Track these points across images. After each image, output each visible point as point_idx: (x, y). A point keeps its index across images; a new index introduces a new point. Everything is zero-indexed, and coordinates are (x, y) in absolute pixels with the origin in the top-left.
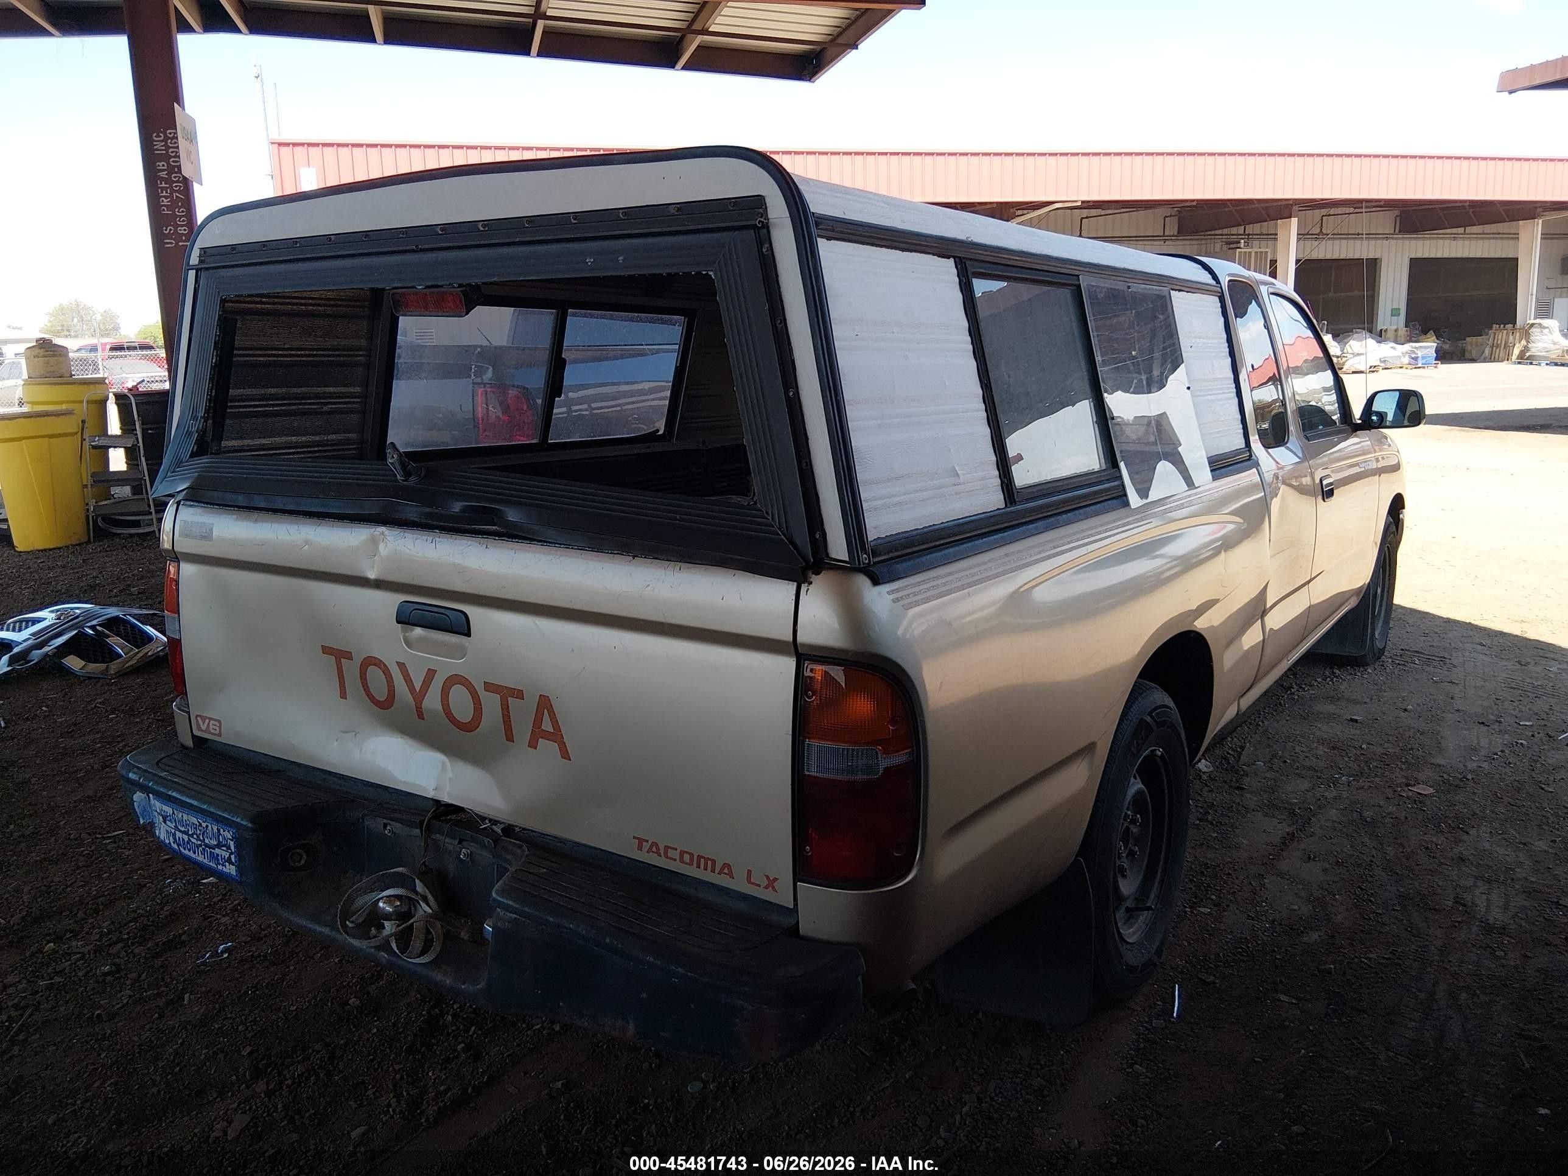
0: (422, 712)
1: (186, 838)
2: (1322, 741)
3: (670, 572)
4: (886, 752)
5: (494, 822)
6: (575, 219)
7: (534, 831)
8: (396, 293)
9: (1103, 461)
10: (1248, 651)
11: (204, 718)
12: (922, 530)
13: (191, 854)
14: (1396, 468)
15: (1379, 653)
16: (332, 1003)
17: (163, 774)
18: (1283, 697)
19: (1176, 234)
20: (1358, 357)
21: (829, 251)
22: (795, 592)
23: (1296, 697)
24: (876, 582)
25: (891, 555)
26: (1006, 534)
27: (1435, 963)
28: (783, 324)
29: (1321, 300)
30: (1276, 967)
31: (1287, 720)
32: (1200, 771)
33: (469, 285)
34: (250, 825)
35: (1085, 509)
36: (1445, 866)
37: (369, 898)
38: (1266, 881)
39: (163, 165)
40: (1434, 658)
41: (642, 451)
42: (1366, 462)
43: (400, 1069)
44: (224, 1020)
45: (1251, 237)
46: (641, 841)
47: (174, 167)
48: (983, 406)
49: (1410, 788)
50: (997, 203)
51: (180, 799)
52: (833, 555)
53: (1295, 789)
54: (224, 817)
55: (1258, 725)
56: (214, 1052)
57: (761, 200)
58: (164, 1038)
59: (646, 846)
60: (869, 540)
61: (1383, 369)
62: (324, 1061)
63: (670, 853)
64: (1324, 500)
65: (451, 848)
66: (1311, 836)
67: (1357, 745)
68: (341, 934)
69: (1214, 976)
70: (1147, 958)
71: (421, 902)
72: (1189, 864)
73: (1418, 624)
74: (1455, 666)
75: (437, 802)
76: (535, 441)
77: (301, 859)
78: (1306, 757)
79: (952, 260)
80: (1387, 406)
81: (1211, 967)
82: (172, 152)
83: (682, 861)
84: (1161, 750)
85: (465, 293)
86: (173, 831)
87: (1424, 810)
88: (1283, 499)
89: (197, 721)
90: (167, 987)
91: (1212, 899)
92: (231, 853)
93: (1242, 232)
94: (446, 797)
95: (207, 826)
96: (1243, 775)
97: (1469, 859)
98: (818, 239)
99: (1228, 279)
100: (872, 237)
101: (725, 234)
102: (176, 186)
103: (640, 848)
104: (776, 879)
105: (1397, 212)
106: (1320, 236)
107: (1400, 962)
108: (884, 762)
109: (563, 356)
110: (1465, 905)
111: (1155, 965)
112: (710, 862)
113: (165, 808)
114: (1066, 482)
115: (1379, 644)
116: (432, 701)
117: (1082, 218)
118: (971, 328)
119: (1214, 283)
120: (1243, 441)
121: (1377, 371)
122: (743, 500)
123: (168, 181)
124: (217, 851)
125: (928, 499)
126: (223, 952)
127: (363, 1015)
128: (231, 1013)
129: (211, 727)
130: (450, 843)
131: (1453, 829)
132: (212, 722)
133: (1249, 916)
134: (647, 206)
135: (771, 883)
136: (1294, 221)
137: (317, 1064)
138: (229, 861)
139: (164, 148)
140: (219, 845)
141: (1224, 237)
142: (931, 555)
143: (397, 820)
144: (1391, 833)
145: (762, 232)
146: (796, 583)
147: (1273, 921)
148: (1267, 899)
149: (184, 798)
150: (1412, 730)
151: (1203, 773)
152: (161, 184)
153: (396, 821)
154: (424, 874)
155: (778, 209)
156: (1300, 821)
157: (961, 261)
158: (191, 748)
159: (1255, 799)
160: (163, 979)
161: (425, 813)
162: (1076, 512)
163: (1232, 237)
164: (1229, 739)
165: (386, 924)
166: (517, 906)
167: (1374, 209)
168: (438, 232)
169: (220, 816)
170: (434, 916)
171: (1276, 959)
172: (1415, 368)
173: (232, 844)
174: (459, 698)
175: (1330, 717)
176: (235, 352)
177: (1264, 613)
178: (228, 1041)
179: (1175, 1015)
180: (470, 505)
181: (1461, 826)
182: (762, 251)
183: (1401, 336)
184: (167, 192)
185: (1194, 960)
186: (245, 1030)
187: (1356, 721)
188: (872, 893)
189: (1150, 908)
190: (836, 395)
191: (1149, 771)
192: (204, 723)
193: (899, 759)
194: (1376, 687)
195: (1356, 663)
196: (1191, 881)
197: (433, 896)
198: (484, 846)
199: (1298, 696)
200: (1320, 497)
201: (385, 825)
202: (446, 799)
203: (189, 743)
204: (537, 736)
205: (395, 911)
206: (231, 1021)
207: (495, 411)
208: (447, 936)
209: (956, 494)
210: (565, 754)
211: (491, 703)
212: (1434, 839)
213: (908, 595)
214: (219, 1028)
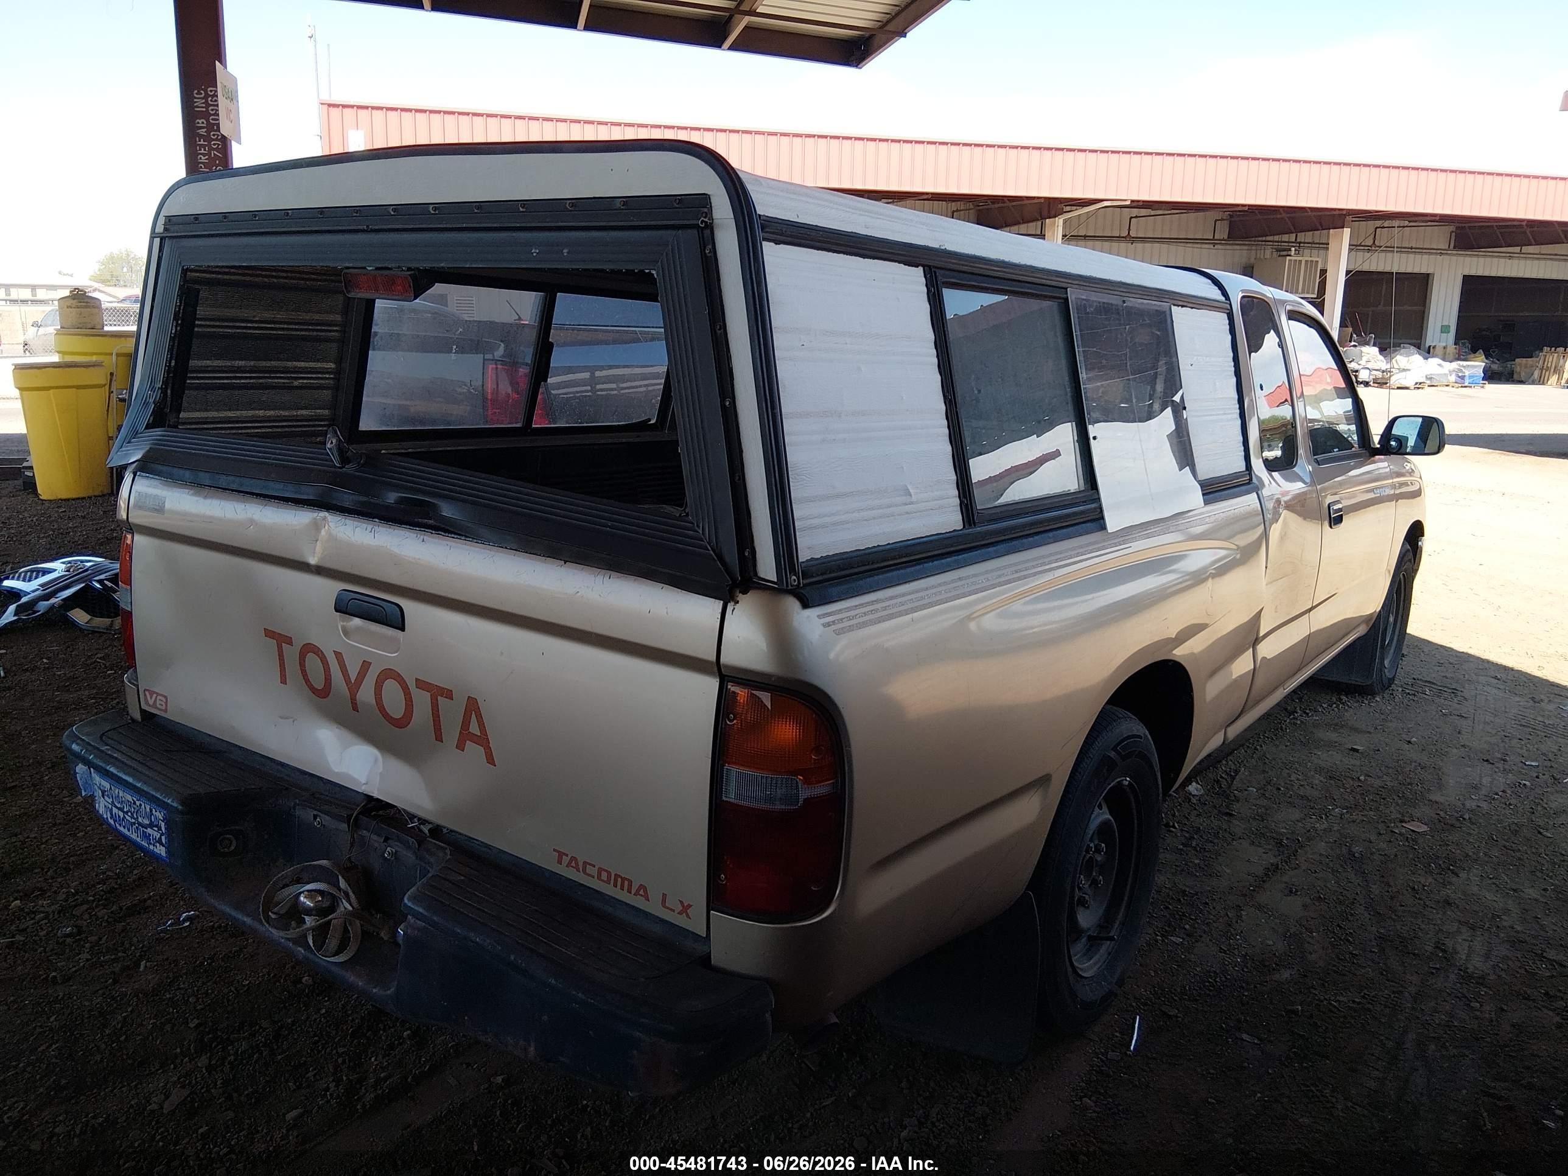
0: (356, 704)
1: (121, 814)
2: (1319, 770)
3: (600, 578)
4: (807, 782)
5: (423, 821)
6: (523, 208)
7: (460, 834)
8: (347, 273)
9: (1082, 481)
10: (1236, 680)
11: (152, 693)
12: (863, 552)
13: (125, 831)
14: (1417, 494)
15: (1389, 683)
16: (285, 981)
17: (104, 748)
18: (1285, 721)
19: (1226, 237)
20: (1404, 373)
21: (773, 254)
22: (720, 611)
23: (1299, 722)
24: (805, 605)
25: (826, 577)
26: (960, 557)
27: (1407, 1010)
28: (722, 330)
29: (1371, 313)
30: (1243, 1005)
31: (1286, 746)
32: (1190, 794)
33: (418, 269)
34: (180, 807)
35: (1055, 533)
36: (1430, 909)
37: (293, 889)
38: (1243, 913)
39: (203, 123)
40: (1445, 689)
41: (631, 440)
42: (1382, 487)
43: (343, 1053)
44: (176, 990)
45: (1302, 245)
46: (561, 854)
47: (214, 124)
48: (946, 422)
49: (1403, 824)
50: (1045, 198)
51: (117, 775)
52: (762, 574)
53: (1286, 819)
54: (156, 797)
55: (1256, 749)
56: (161, 1023)
57: (706, 198)
58: (115, 1005)
59: (566, 860)
60: (800, 560)
61: (1429, 386)
62: (269, 1039)
63: (589, 869)
64: (1331, 527)
65: (376, 845)
66: (1296, 869)
67: (1355, 775)
68: (263, 925)
69: (1178, 1010)
70: (1107, 990)
71: (343, 901)
72: (1167, 891)
73: (1433, 653)
74: (1465, 699)
75: (369, 798)
76: (519, 425)
77: (231, 844)
78: (1302, 786)
79: (921, 269)
80: (1409, 432)
81: (1176, 1000)
82: (212, 110)
83: (599, 878)
84: (1128, 779)
85: (413, 277)
86: (110, 806)
87: (1415, 849)
88: (1285, 522)
89: (145, 695)
90: (125, 953)
91: (1185, 929)
92: (162, 834)
93: (1294, 240)
94: (376, 792)
95: (141, 805)
96: (1233, 801)
97: (1455, 903)
98: (764, 243)
99: (1241, 295)
100: (829, 242)
101: (669, 232)
102: (214, 144)
103: (560, 862)
104: (690, 906)
105: (1452, 228)
106: (1372, 248)
107: (1370, 1006)
108: (805, 793)
109: (550, 340)
110: (1444, 951)
111: (1116, 995)
112: (626, 883)
113: (104, 783)
114: (1036, 503)
115: (1388, 674)
116: (366, 694)
117: (1132, 218)
118: (937, 340)
119: (1223, 299)
120: (1244, 464)
121: (1422, 388)
122: (675, 511)
123: (207, 138)
124: (149, 831)
125: (874, 518)
126: (184, 921)
127: (314, 994)
128: (184, 984)
129: (158, 702)
130: (376, 840)
131: (1443, 870)
132: (159, 697)
133: (1221, 948)
134: (594, 198)
135: (685, 909)
136: (1347, 232)
137: (261, 1042)
138: (160, 841)
139: (204, 105)
140: (151, 825)
141: (1275, 244)
142: (872, 579)
143: (327, 813)
144: (1379, 870)
145: (706, 233)
146: (722, 602)
147: (1245, 956)
148: (1242, 932)
149: (121, 775)
150: (1413, 764)
151: (1193, 796)
152: (200, 141)
153: (325, 814)
154: (348, 870)
155: (722, 210)
156: (1286, 852)
157: (930, 269)
158: (138, 722)
159: (1243, 826)
160: (123, 943)
161: (354, 807)
162: (1046, 535)
163: (1283, 244)
164: (1224, 762)
165: (307, 918)
166: (426, 913)
167: (1429, 223)
168: (389, 212)
169: (153, 796)
170: (353, 914)
171: (1244, 995)
172: (1462, 387)
173: (163, 825)
174: (392, 692)
175: (1330, 745)
176: (197, 322)
177: (1257, 641)
178: (177, 1012)
179: (1132, 1048)
180: (405, 497)
181: (1451, 867)
182: (705, 253)
183: (1449, 354)
184: (205, 150)
185: (1160, 992)
186: (196, 1002)
187: (1357, 751)
188: (786, 927)
189: (1112, 939)
190: (773, 408)
191: (1116, 801)
192: (151, 698)
193: (821, 789)
194: (1383, 717)
195: (1363, 692)
196: (1167, 908)
197: (354, 893)
198: (408, 847)
199: (1301, 721)
200: (1326, 523)
201: (315, 817)
202: (376, 794)
203: (138, 716)
204: (465, 737)
205: (316, 906)
206: (182, 992)
207: (505, 388)
208: (366, 935)
209: (907, 513)
210: (491, 760)
211: (422, 700)
212: (1423, 880)
213: (842, 619)
214: (170, 998)
